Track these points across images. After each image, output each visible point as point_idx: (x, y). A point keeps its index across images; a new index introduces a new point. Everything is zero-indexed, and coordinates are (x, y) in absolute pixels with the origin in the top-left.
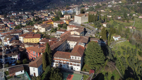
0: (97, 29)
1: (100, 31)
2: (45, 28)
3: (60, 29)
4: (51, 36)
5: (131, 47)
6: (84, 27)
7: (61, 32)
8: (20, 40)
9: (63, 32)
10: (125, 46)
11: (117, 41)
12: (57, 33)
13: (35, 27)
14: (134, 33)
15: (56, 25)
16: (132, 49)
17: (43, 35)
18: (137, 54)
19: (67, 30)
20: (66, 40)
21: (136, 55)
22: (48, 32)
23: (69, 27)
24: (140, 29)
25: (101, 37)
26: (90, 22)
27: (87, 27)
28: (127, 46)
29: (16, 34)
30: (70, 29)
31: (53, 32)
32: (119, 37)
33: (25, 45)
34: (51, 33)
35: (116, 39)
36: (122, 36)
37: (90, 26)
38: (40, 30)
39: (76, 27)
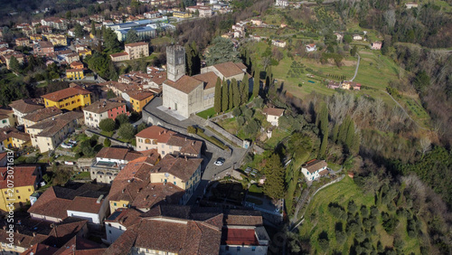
0: (246, 143)
2: (53, 137)
3: (108, 142)
4: (75, 169)
7: (112, 160)
10: (342, 197)
11: (316, 184)
12: (100, 163)
14: (355, 107)
15: (94, 119)
17: (44, 166)
18: (379, 228)
19: (138, 149)
22: (65, 153)
23: (144, 139)
25: (262, 181)
26: (221, 111)
28: (347, 198)
30: (147, 145)
31: (81, 155)
32: (321, 170)
34: (77, 158)
35: (313, 175)
36: (331, 164)
37: (221, 131)
38: (33, 139)
39: (171, 143)
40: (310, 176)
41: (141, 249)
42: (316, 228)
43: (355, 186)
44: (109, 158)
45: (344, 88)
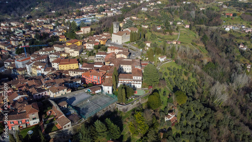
0: (141, 49)
2: (79, 51)
3: (97, 52)
4: (88, 60)
5: (177, 68)
8: (53, 67)
9: (104, 56)
10: (171, 66)
11: (163, 62)
12: (97, 56)
13: (55, 49)
15: (90, 46)
16: (178, 70)
18: (183, 75)
19: (108, 53)
20: (120, 65)
22: (84, 56)
23: (110, 49)
24: (187, 44)
25: (147, 59)
26: (132, 42)
27: (131, 49)
28: (173, 67)
30: (111, 51)
31: (90, 55)
32: (164, 58)
33: (69, 72)
34: (88, 57)
36: (168, 57)
37: (133, 47)
38: (70, 54)
39: (119, 49)
40: (161, 60)
41: (122, 65)
42: (164, 71)
43: (175, 64)
44: (100, 54)
45: (174, 43)
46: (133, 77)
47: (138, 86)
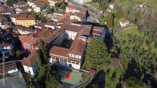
1: (105, 15)
2: (40, 8)
3: (57, 10)
4: (47, 17)
5: (138, 35)
6: (86, 9)
7: (58, 14)
8: (12, 21)
9: (61, 15)
10: (133, 33)
11: (124, 28)
12: (55, 15)
13: (28, 4)
14: (143, 13)
15: (53, 3)
16: (140, 38)
17: (38, 16)
18: (144, 44)
19: (66, 12)
20: (64, 30)
21: (142, 45)
22: (44, 12)
23: (68, 8)
25: (105, 23)
26: (94, 2)
27: (91, 10)
28: (134, 33)
29: (8, 14)
30: (69, 10)
31: (49, 13)
32: (126, 23)
33: (18, 29)
34: (47, 14)
35: (123, 24)
37: (93, 8)
38: (34, 9)
39: (77, 9)
40: (122, 25)
41: (67, 31)
42: (122, 39)
43: (138, 30)
44: (57, 13)
45: (140, 6)
46: (70, 54)
47: (77, 66)
